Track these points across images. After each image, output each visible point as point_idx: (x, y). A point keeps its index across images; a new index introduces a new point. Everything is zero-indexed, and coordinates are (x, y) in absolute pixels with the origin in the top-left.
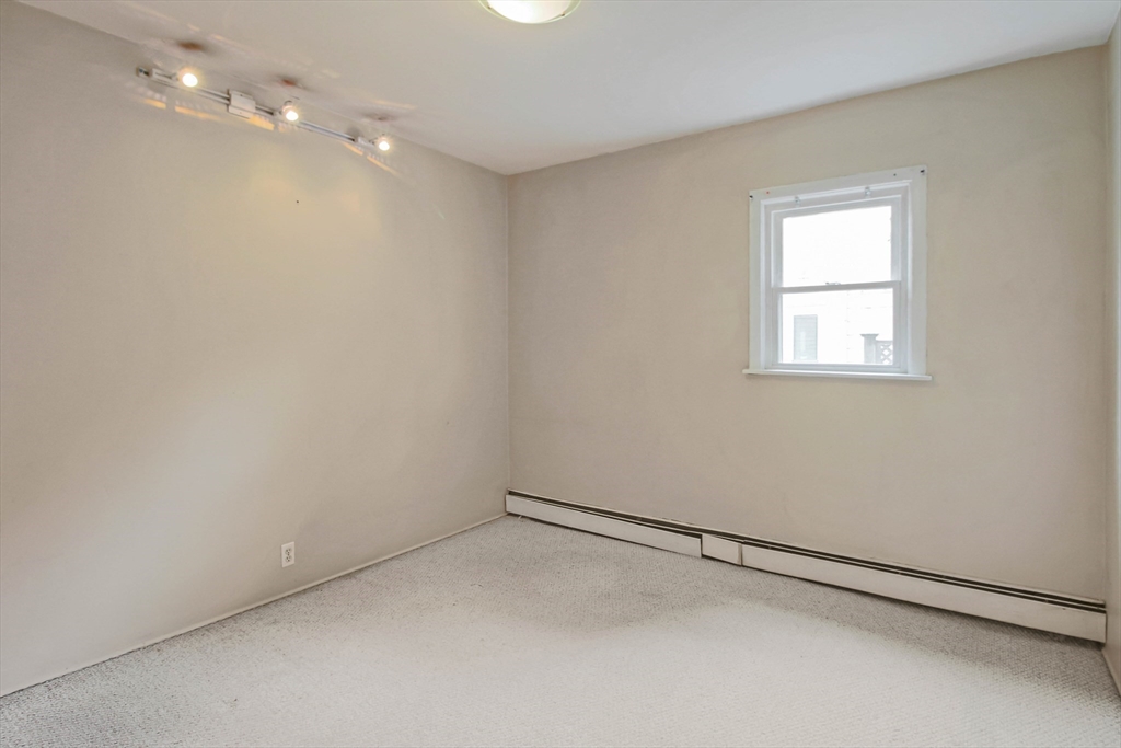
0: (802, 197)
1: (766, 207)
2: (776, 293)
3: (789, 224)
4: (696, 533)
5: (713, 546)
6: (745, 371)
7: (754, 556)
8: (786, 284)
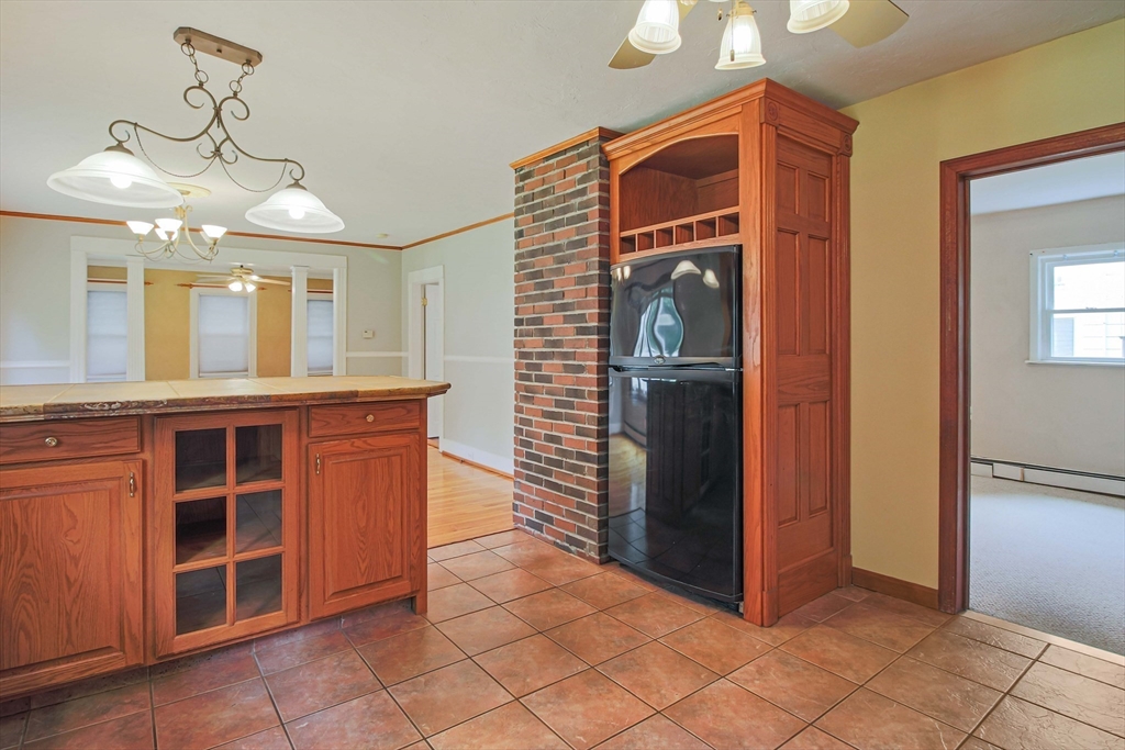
0: (1068, 255)
1: (1043, 262)
2: (1049, 314)
3: (1059, 271)
4: (990, 462)
5: (1000, 470)
6: (1027, 362)
7: (1031, 475)
8: (1056, 308)
